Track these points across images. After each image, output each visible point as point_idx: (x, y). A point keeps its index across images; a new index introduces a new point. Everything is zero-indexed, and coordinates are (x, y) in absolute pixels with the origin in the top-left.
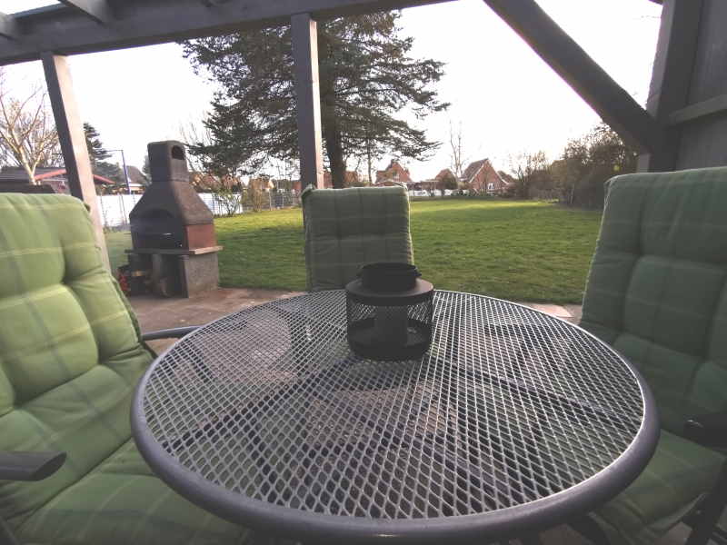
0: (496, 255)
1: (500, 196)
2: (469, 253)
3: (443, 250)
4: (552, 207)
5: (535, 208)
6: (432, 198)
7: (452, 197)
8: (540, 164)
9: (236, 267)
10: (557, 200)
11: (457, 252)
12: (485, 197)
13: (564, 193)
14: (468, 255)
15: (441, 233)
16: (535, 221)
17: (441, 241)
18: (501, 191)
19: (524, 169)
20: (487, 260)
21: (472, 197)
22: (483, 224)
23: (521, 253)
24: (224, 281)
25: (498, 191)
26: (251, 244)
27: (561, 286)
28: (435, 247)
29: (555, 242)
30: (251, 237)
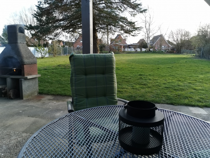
0: (168, 81)
1: (168, 52)
2: (155, 80)
3: (143, 78)
4: (192, 58)
5: (184, 58)
6: (136, 52)
7: (145, 52)
8: (187, 37)
9: (47, 84)
10: (195, 55)
11: (150, 79)
12: (160, 52)
13: (198, 51)
14: (155, 81)
15: (141, 70)
16: (185, 65)
17: (142, 73)
18: (168, 50)
19: (179, 40)
20: (164, 84)
21: (154, 52)
22: (161, 65)
23: (180, 81)
24: (41, 91)
25: (167, 49)
26: (53, 72)
27: (201, 98)
28: (139, 77)
29: (196, 75)
30: (53, 69)
